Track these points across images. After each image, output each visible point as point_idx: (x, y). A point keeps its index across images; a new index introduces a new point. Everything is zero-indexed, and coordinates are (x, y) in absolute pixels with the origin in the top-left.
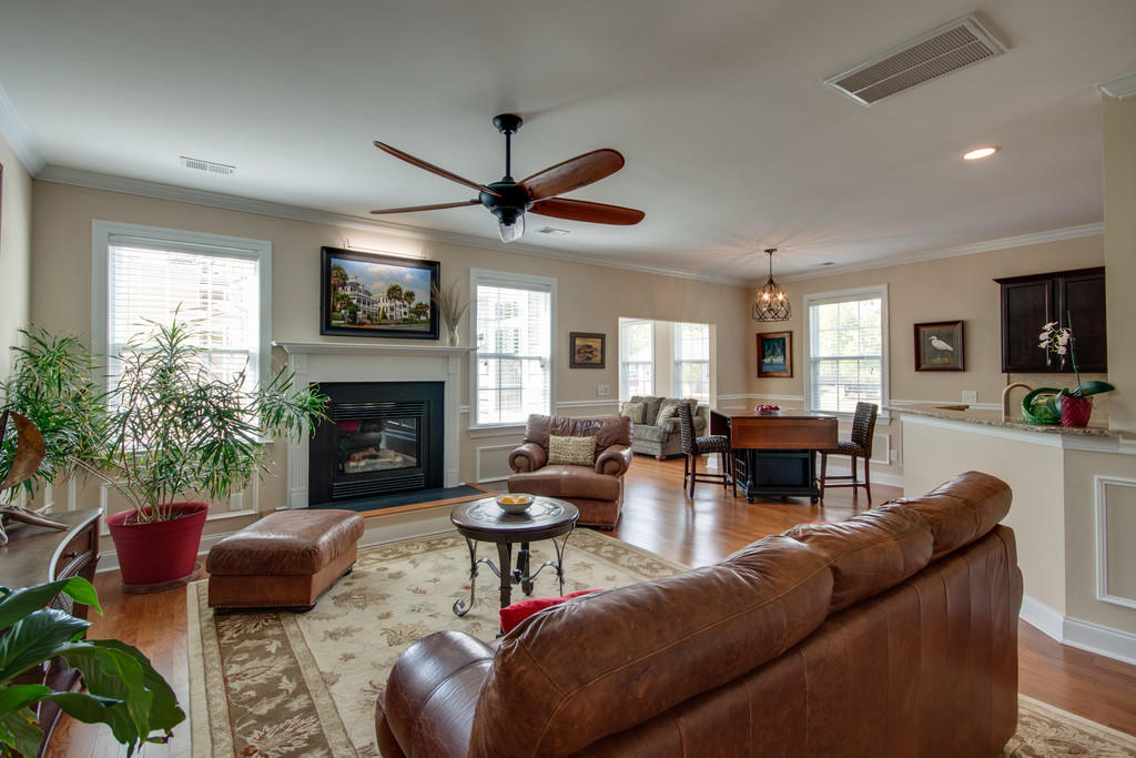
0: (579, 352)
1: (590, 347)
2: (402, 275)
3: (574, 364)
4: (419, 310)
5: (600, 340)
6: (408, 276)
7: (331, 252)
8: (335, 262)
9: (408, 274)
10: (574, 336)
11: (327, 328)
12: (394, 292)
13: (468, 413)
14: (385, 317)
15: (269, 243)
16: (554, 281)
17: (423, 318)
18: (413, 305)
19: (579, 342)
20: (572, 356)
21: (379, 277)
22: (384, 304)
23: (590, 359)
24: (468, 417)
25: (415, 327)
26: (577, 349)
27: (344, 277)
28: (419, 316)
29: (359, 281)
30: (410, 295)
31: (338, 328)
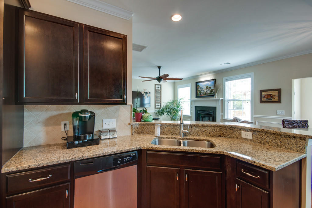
0: (264, 97)
1: (271, 95)
2: (208, 84)
3: (262, 102)
4: (212, 90)
5: (277, 92)
6: (209, 84)
7: (197, 83)
8: (198, 84)
9: (209, 83)
10: (261, 91)
11: (197, 96)
12: (207, 88)
13: (223, 115)
14: (205, 93)
15: (190, 84)
16: (252, 74)
17: (212, 92)
18: (210, 90)
19: (264, 93)
20: (261, 99)
21: (205, 85)
22: (205, 91)
23: (271, 99)
24: (223, 116)
25: (211, 95)
26: (263, 96)
27: (199, 87)
28: (211, 92)
29: (202, 87)
30: (210, 88)
31: (199, 96)
